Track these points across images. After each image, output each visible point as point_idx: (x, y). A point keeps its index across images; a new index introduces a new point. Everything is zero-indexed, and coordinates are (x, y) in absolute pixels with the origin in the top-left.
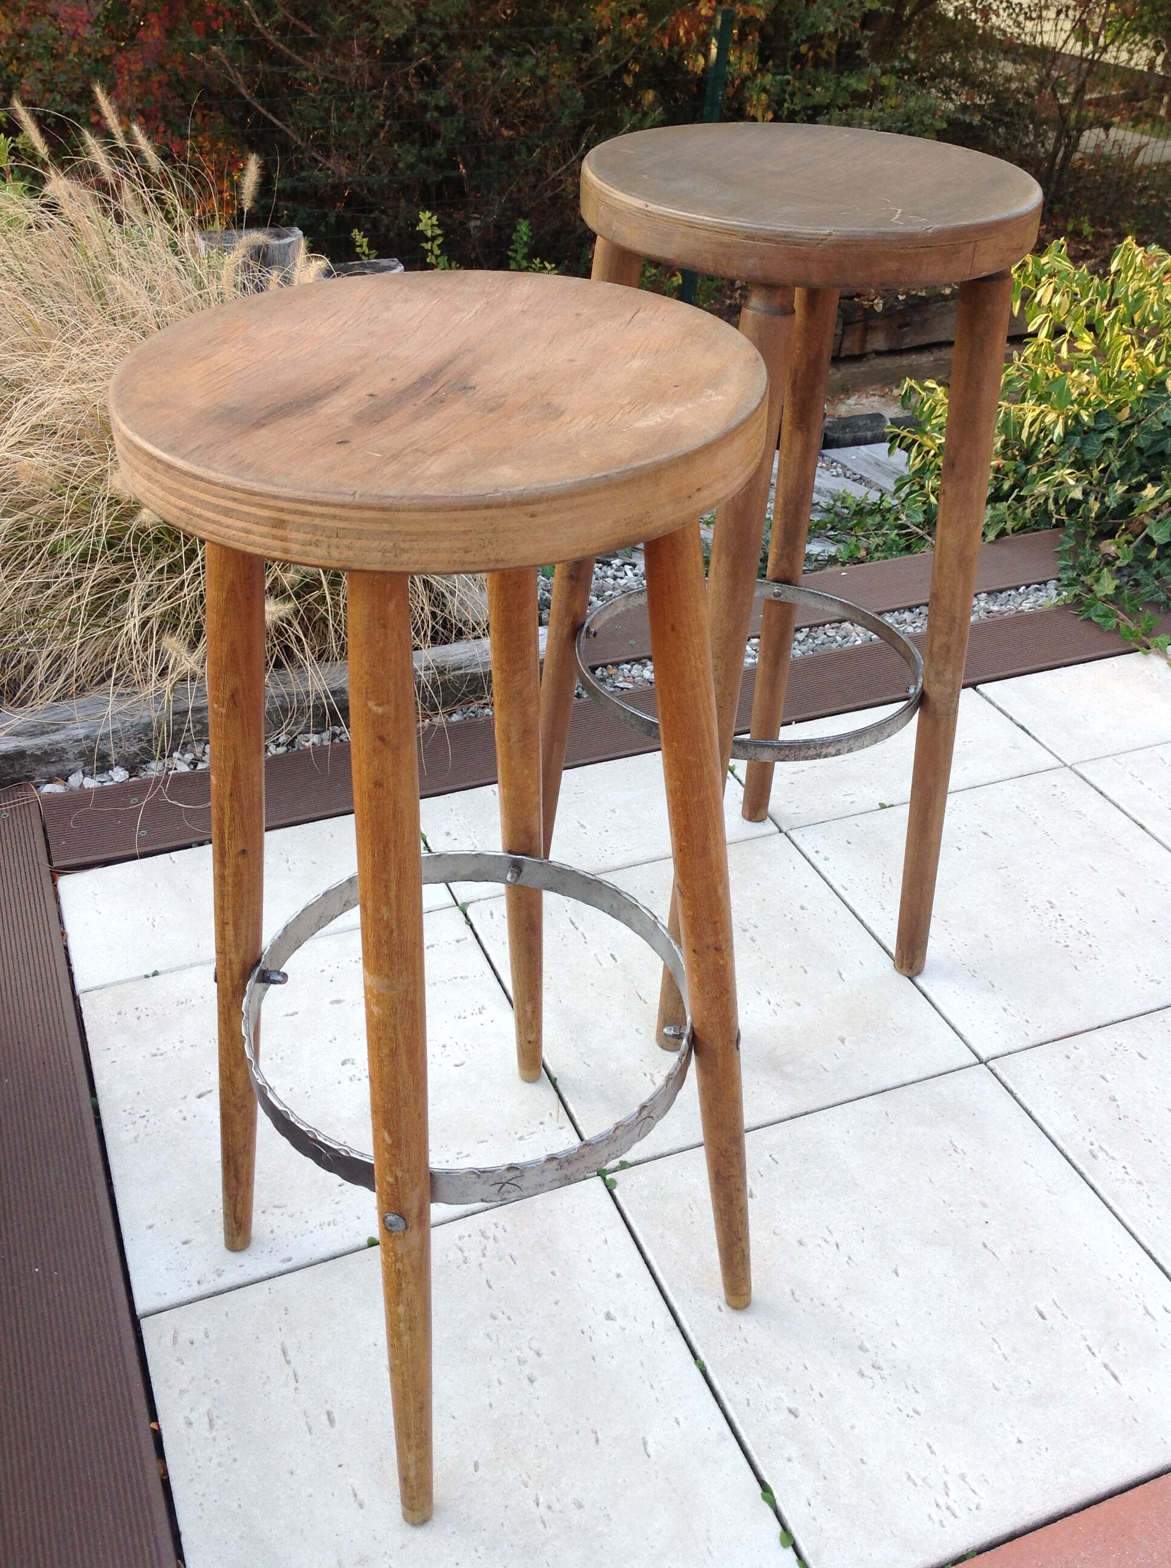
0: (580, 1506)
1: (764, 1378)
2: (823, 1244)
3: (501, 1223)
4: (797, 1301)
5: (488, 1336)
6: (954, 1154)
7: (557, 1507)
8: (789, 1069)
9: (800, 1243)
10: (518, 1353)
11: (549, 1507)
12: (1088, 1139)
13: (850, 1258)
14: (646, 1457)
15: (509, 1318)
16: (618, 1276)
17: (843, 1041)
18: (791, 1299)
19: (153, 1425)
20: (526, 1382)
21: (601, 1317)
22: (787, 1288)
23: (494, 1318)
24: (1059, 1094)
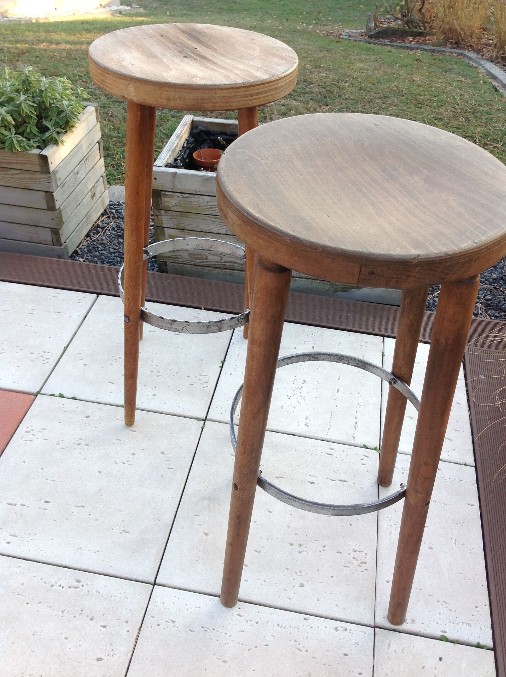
0: (111, 364)
1: (103, 416)
2: (128, 460)
3: (207, 388)
4: (117, 439)
5: (172, 369)
6: (123, 529)
7: (115, 361)
8: (206, 502)
9: (134, 454)
10: (162, 372)
11: (116, 359)
12: (85, 586)
13: (116, 463)
14: (109, 381)
15: (174, 375)
16: (165, 404)
17: (206, 534)
18: (119, 438)
19: (203, 308)
20: (152, 370)
21: (156, 393)
22: (123, 440)
23: (177, 373)
24: (113, 597)
